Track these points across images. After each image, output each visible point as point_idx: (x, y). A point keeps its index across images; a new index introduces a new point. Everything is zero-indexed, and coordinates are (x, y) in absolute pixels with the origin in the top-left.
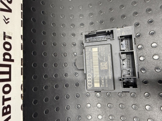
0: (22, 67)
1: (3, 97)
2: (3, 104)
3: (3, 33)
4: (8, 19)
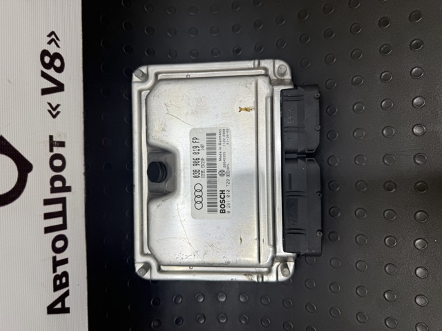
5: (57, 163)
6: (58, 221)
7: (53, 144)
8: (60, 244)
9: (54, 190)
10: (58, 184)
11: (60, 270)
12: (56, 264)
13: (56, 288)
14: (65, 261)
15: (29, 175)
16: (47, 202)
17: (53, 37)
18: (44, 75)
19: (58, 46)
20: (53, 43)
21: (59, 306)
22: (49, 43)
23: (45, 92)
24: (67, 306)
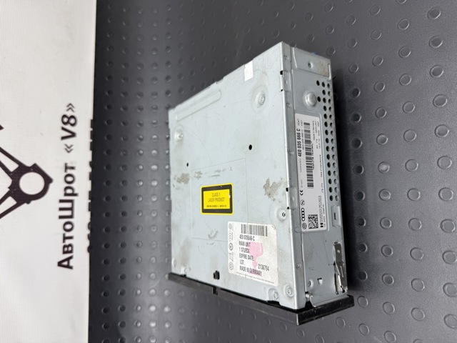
0: (90, 201)
2: (64, 242)
3: (64, 165)
4: (71, 146)
5: (69, 179)
6: (68, 213)
7: (66, 168)
8: (68, 227)
10: (69, 191)
11: (68, 242)
12: (65, 238)
13: (64, 252)
14: (71, 238)
16: (61, 201)
17: (70, 106)
18: (63, 129)
19: (73, 111)
20: (70, 111)
21: (66, 263)
22: (68, 110)
23: (63, 138)
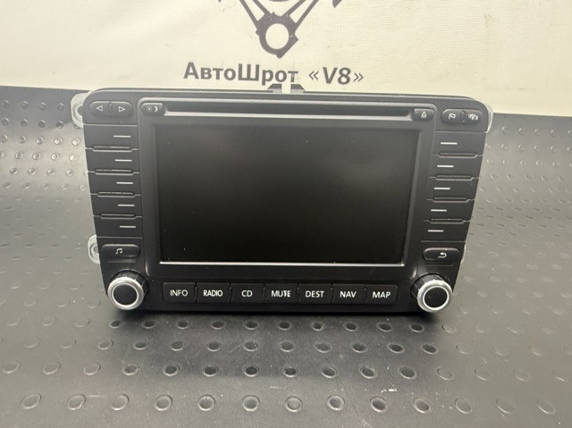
1: (222, 70)
2: (214, 69)
3: (296, 70)
4: (317, 78)
5: (280, 76)
6: (244, 75)
7: (293, 73)
8: (230, 74)
9: (264, 72)
10: (268, 76)
11: (214, 73)
12: (218, 71)
13: (203, 70)
14: (218, 77)
15: (275, 56)
16: (258, 67)
17: (360, 77)
18: (335, 70)
19: (354, 80)
20: (356, 77)
21: (191, 71)
22: (356, 75)
23: (325, 69)
24: (189, 76)
